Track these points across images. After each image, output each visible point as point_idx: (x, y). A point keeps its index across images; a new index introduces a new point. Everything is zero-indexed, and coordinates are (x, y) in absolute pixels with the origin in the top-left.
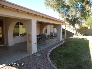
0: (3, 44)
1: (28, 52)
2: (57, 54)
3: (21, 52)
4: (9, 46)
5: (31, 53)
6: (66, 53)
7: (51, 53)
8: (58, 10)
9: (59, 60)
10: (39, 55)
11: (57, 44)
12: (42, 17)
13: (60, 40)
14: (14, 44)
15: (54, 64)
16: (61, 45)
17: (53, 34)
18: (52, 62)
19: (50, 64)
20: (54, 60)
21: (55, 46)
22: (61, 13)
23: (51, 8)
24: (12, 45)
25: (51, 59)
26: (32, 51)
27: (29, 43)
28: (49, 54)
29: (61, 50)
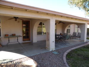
0: (30, 40)
1: (46, 49)
2: (76, 54)
3: (41, 48)
4: (33, 42)
5: (48, 50)
6: (87, 56)
7: (69, 53)
8: (85, 7)
9: (76, 61)
10: (56, 53)
11: (79, 45)
12: (62, 16)
13: (84, 41)
14: (37, 41)
15: (68, 64)
16: (84, 47)
17: (77, 34)
18: (67, 62)
19: (64, 63)
20: (70, 61)
21: (75, 47)
22: (88, 11)
23: (76, 6)
24: (36, 42)
25: (67, 59)
26: (50, 49)
27: (47, 41)
28: (66, 54)
29: (82, 52)
